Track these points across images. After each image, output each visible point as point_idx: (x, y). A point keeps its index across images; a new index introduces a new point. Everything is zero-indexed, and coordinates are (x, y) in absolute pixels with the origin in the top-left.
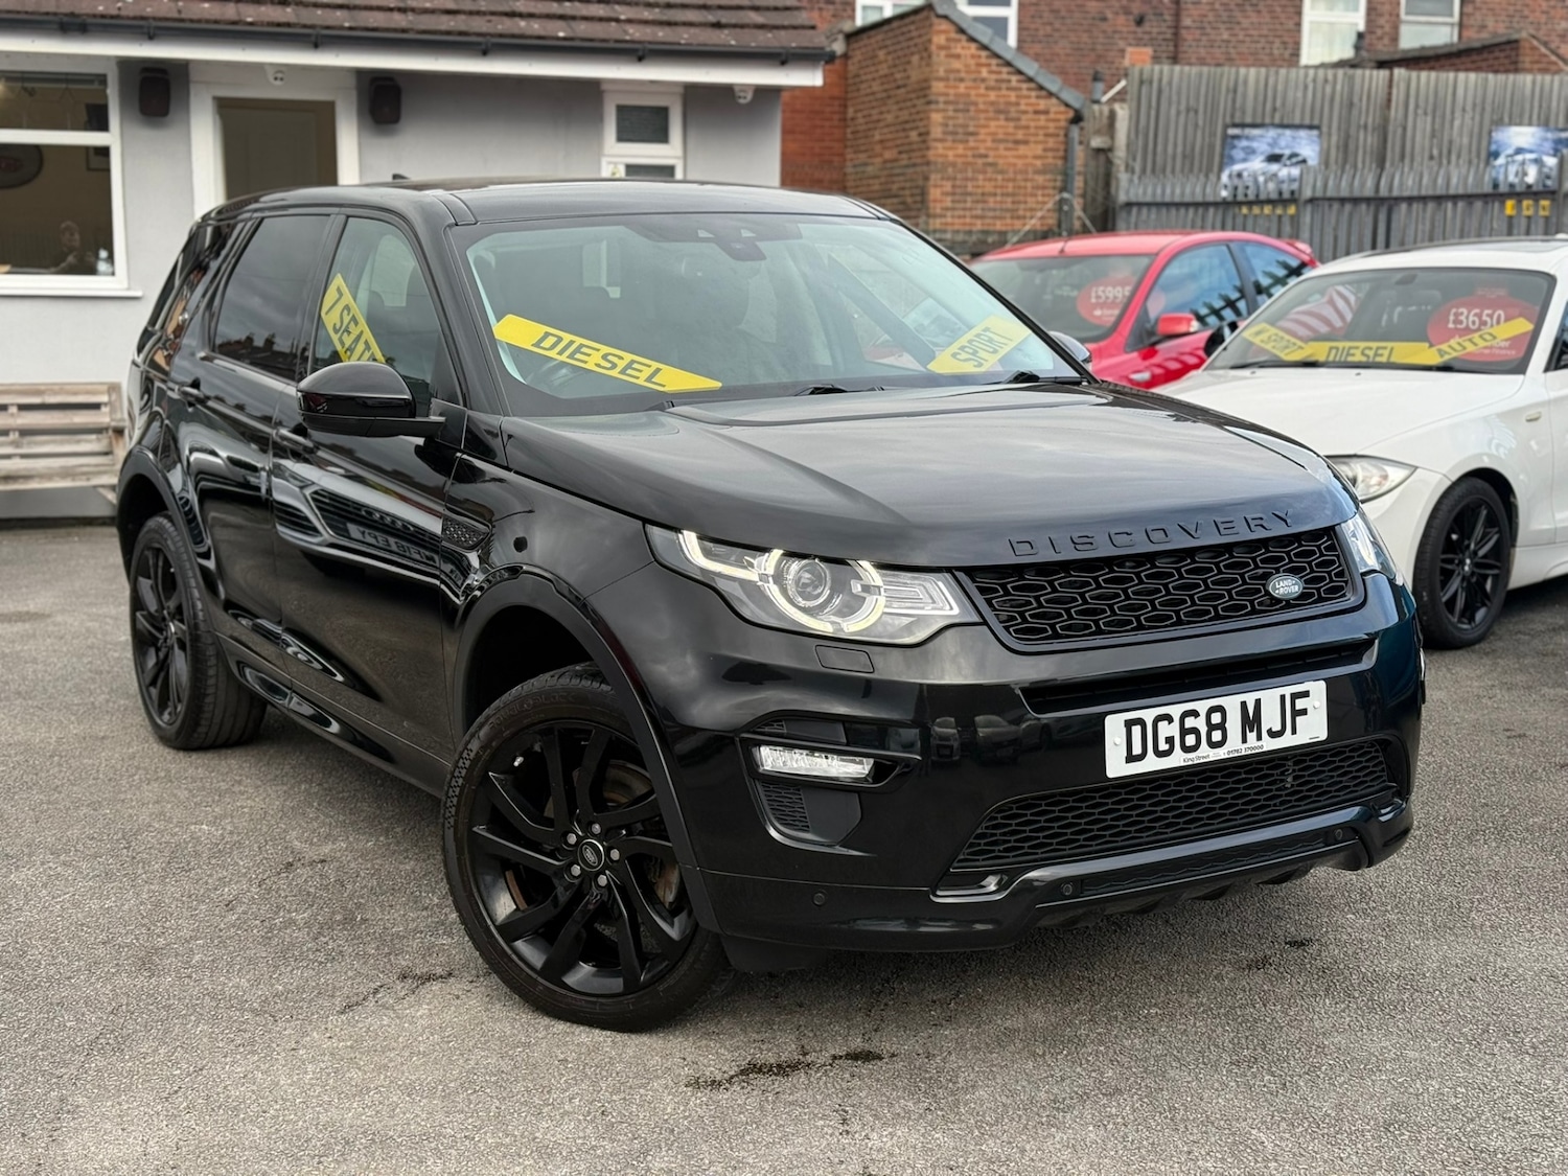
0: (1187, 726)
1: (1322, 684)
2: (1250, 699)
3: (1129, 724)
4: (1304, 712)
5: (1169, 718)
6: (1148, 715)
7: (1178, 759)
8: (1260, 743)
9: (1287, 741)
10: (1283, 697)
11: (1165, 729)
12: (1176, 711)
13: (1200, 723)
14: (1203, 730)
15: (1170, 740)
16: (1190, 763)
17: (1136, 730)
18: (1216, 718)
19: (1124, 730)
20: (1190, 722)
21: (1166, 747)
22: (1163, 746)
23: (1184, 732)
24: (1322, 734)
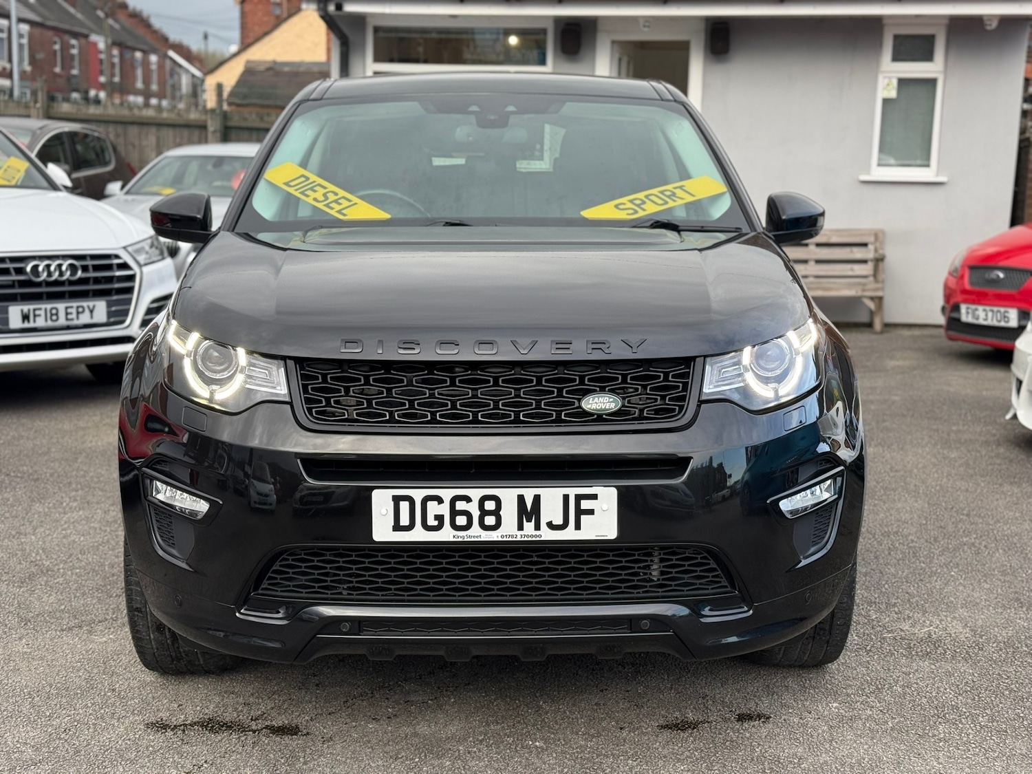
0: (457, 508)
1: (614, 491)
2: (529, 494)
3: (397, 500)
4: (591, 512)
5: (440, 500)
6: (418, 495)
7: (447, 535)
8: (538, 533)
9: (569, 534)
10: (566, 497)
11: (433, 508)
12: (447, 494)
13: (474, 508)
14: (476, 514)
15: (440, 518)
16: (460, 540)
17: (404, 506)
18: (490, 505)
19: (392, 503)
20: (460, 505)
21: (436, 523)
22: (432, 522)
23: (454, 513)
24: (611, 532)
